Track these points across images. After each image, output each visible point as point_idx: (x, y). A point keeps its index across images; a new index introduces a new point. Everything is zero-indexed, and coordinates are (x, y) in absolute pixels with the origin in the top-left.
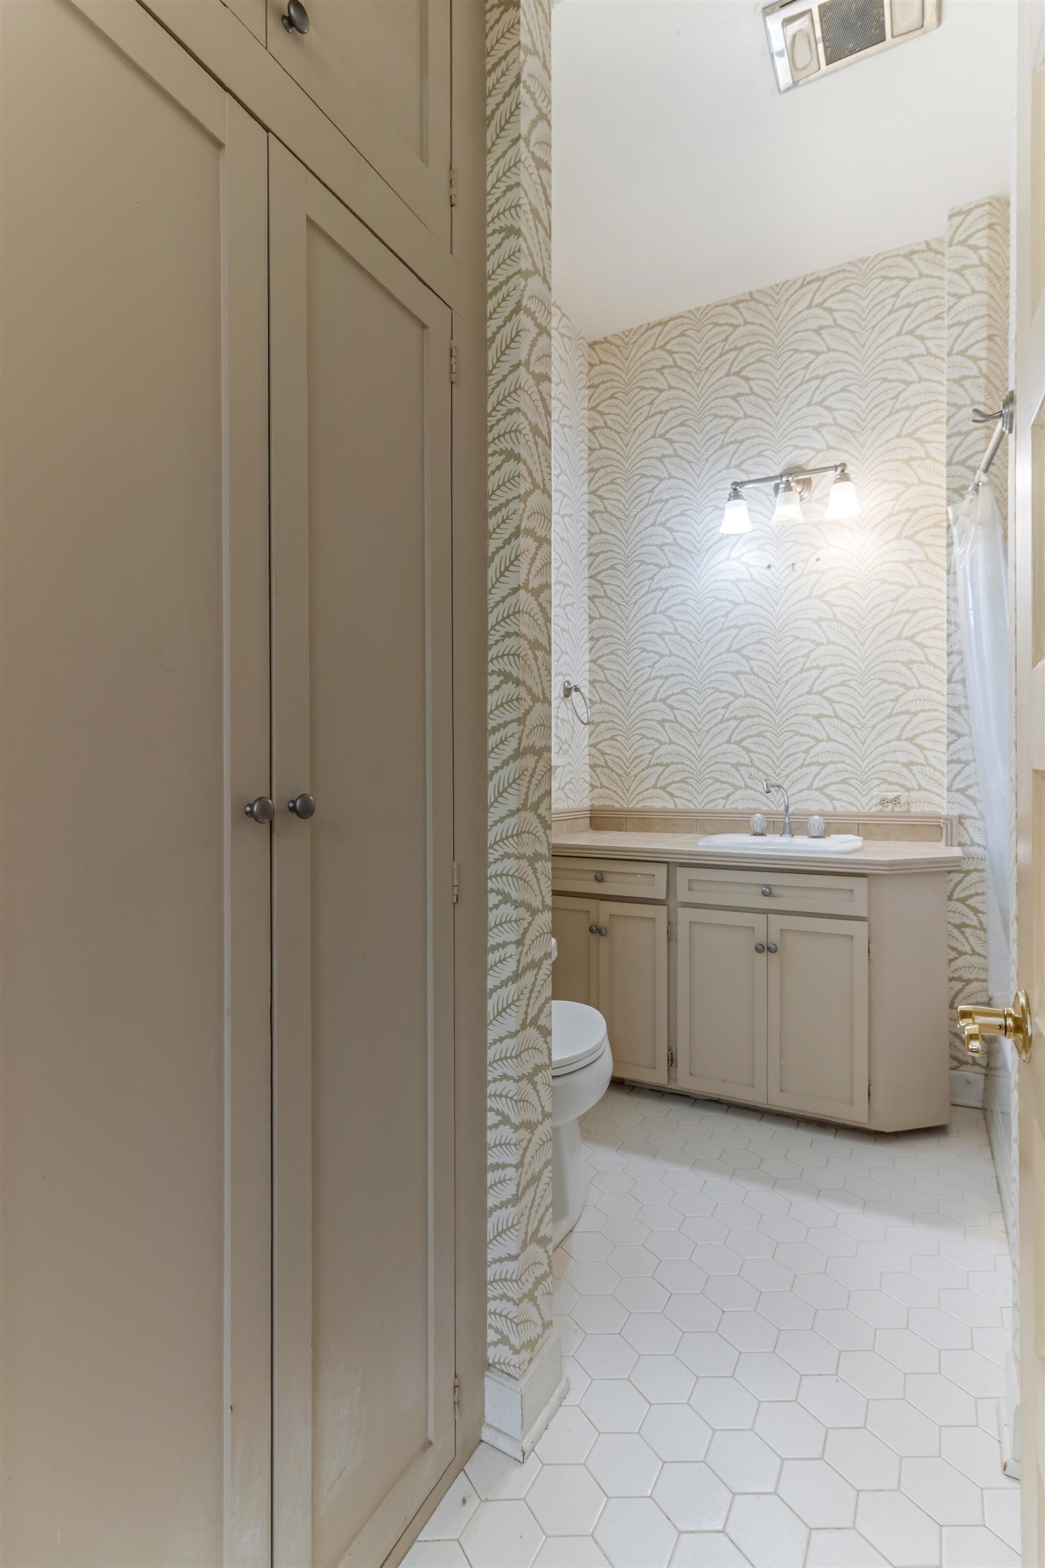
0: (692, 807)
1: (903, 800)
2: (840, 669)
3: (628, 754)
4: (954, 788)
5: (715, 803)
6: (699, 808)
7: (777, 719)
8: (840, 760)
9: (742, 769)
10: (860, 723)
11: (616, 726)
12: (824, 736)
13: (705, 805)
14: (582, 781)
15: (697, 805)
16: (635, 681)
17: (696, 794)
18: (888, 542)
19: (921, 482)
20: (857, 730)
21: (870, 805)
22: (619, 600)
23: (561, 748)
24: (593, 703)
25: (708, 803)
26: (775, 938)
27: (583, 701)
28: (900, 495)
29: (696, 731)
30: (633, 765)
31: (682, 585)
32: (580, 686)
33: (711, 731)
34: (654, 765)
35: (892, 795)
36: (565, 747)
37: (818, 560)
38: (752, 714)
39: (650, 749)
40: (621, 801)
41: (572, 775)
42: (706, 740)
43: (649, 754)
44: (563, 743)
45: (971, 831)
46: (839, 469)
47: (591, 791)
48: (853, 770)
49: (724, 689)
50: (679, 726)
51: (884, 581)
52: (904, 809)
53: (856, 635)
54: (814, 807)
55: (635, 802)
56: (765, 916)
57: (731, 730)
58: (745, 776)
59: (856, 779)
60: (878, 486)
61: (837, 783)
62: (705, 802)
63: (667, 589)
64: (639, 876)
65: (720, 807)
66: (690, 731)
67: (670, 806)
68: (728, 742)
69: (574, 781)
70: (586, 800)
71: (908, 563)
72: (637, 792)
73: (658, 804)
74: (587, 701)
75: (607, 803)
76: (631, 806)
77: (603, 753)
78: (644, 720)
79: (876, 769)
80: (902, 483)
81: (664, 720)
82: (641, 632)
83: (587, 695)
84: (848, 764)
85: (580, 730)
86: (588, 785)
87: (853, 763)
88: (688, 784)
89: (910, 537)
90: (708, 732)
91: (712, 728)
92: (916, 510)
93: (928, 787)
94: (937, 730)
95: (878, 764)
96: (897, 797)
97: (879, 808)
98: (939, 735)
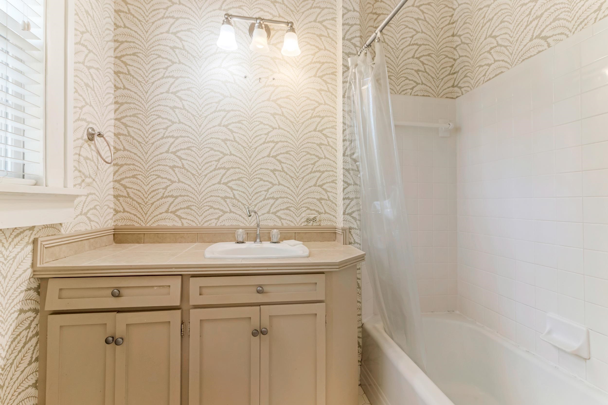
0: (194, 224)
1: (318, 219)
2: (285, 144)
3: (146, 188)
4: (346, 213)
5: (210, 222)
6: (199, 225)
7: (250, 171)
8: (285, 196)
9: (228, 200)
10: (296, 176)
11: (137, 168)
12: (276, 182)
13: (204, 224)
14: (106, 207)
15: (198, 224)
16: (153, 137)
17: (197, 216)
18: (310, 77)
19: (325, 49)
20: (294, 180)
21: (301, 222)
22: (140, 79)
23: (83, 181)
24: (117, 150)
25: (205, 222)
26: (266, 323)
27: (108, 147)
28: (316, 53)
29: (197, 175)
30: (150, 196)
31: (188, 77)
32: (103, 132)
33: (208, 175)
34: (167, 197)
35: (312, 216)
36: (88, 180)
37: (274, 79)
38: (235, 166)
39: (164, 186)
40: (140, 221)
41: (96, 203)
42: (204, 181)
43: (163, 189)
44: (86, 177)
45: (354, 235)
46: (290, 25)
47: (114, 215)
48: (292, 202)
49: (216, 149)
50: (186, 171)
51: (308, 98)
52: (318, 224)
53: (294, 126)
54: (271, 224)
55: (151, 222)
56: (259, 307)
57: (221, 176)
58: (230, 205)
59: (294, 207)
60: (305, 46)
61: (284, 209)
62: (203, 222)
63: (177, 78)
64: (155, 288)
65: (213, 225)
66: (193, 175)
67: (179, 224)
68: (219, 183)
69: (98, 207)
70: (110, 221)
71: (320, 91)
72: (153, 215)
73: (169, 224)
74: (112, 148)
75: (129, 224)
76: (148, 225)
77: (125, 187)
78: (159, 165)
79: (304, 202)
80: (317, 47)
81: (175, 166)
82: (158, 104)
83: (112, 143)
84: (290, 199)
85: (105, 169)
86: (112, 211)
87: (292, 198)
88: (191, 209)
89: (321, 77)
90: (206, 175)
91: (208, 173)
92: (323, 63)
93: (329, 212)
94: (333, 182)
95: (305, 199)
96: (315, 218)
97: (306, 223)
98: (334, 184)
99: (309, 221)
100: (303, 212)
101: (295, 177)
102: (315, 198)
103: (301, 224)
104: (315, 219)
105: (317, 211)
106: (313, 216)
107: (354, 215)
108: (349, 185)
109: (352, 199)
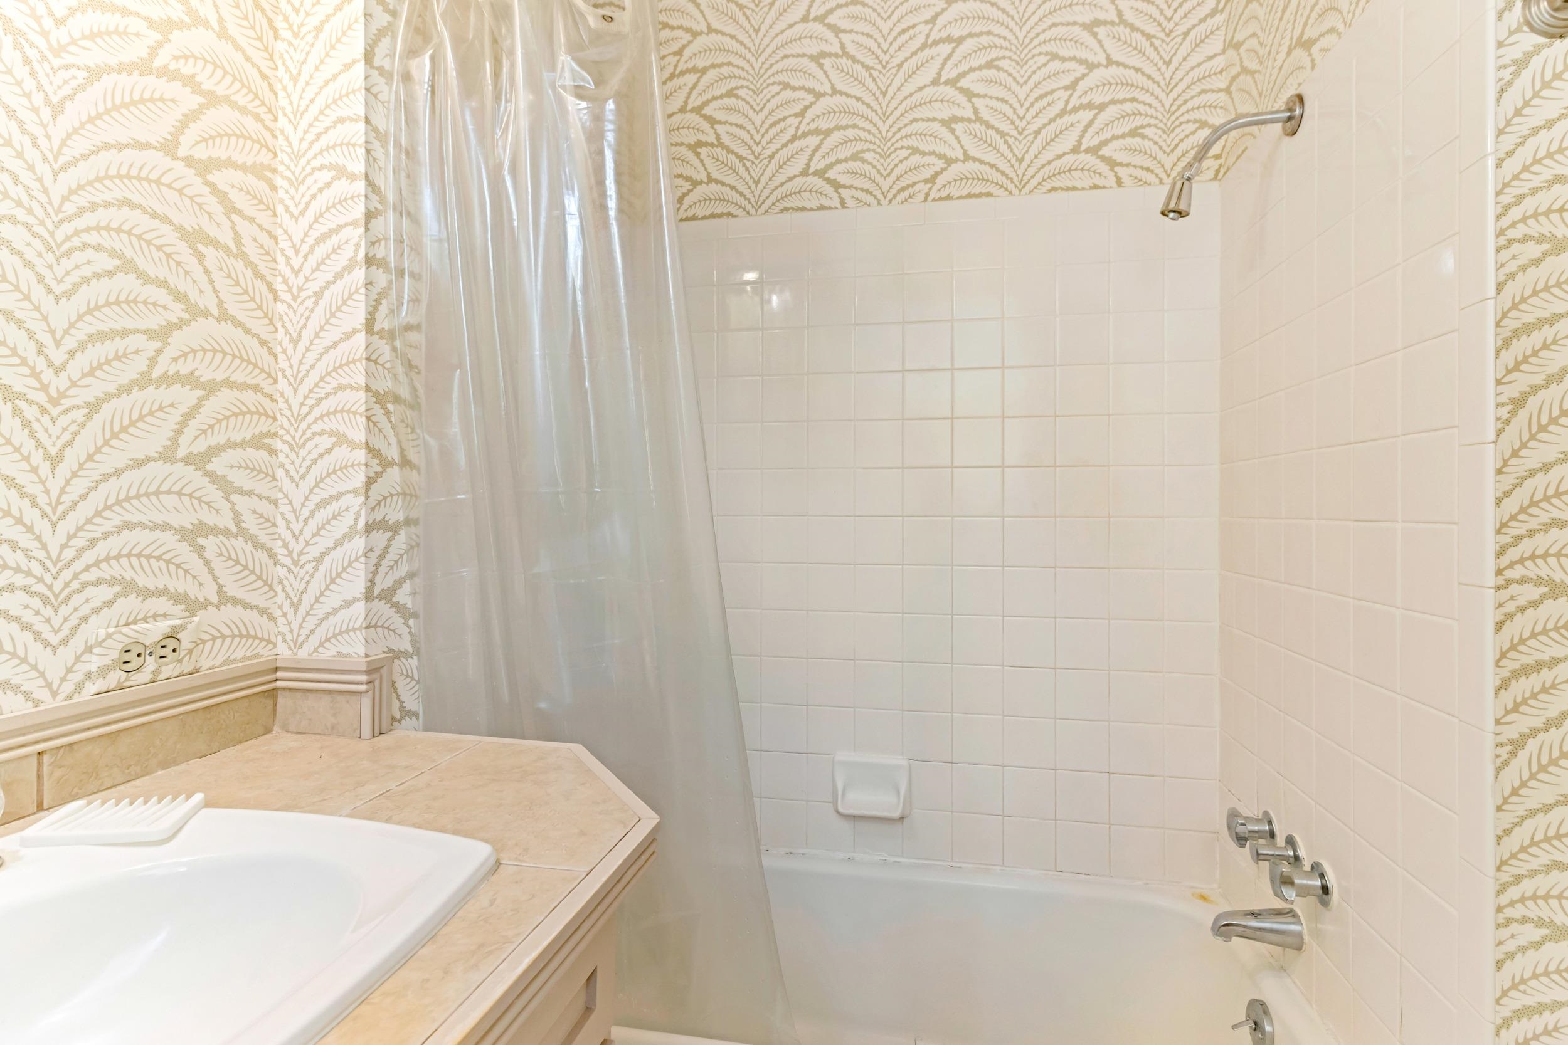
1: (187, 641)
4: (376, 591)
10: (44, 388)
20: (31, 412)
21: (77, 679)
35: (151, 632)
48: (13, 557)
52: (187, 665)
59: (27, 590)
79: (100, 550)
87: (13, 532)
93: (240, 594)
94: (258, 442)
95: (106, 535)
96: (173, 636)
97: (115, 677)
98: (263, 454)
99: (136, 662)
100: (96, 611)
101: (41, 398)
102: (166, 527)
103: (79, 687)
104: (172, 645)
105: (179, 598)
106: (157, 630)
107: (403, 596)
108: (386, 464)
109: (395, 529)
